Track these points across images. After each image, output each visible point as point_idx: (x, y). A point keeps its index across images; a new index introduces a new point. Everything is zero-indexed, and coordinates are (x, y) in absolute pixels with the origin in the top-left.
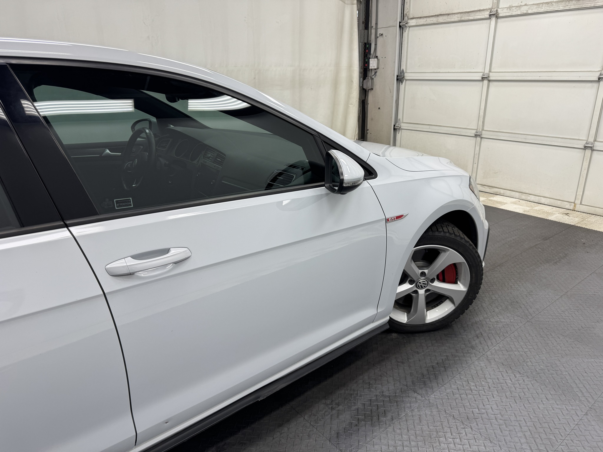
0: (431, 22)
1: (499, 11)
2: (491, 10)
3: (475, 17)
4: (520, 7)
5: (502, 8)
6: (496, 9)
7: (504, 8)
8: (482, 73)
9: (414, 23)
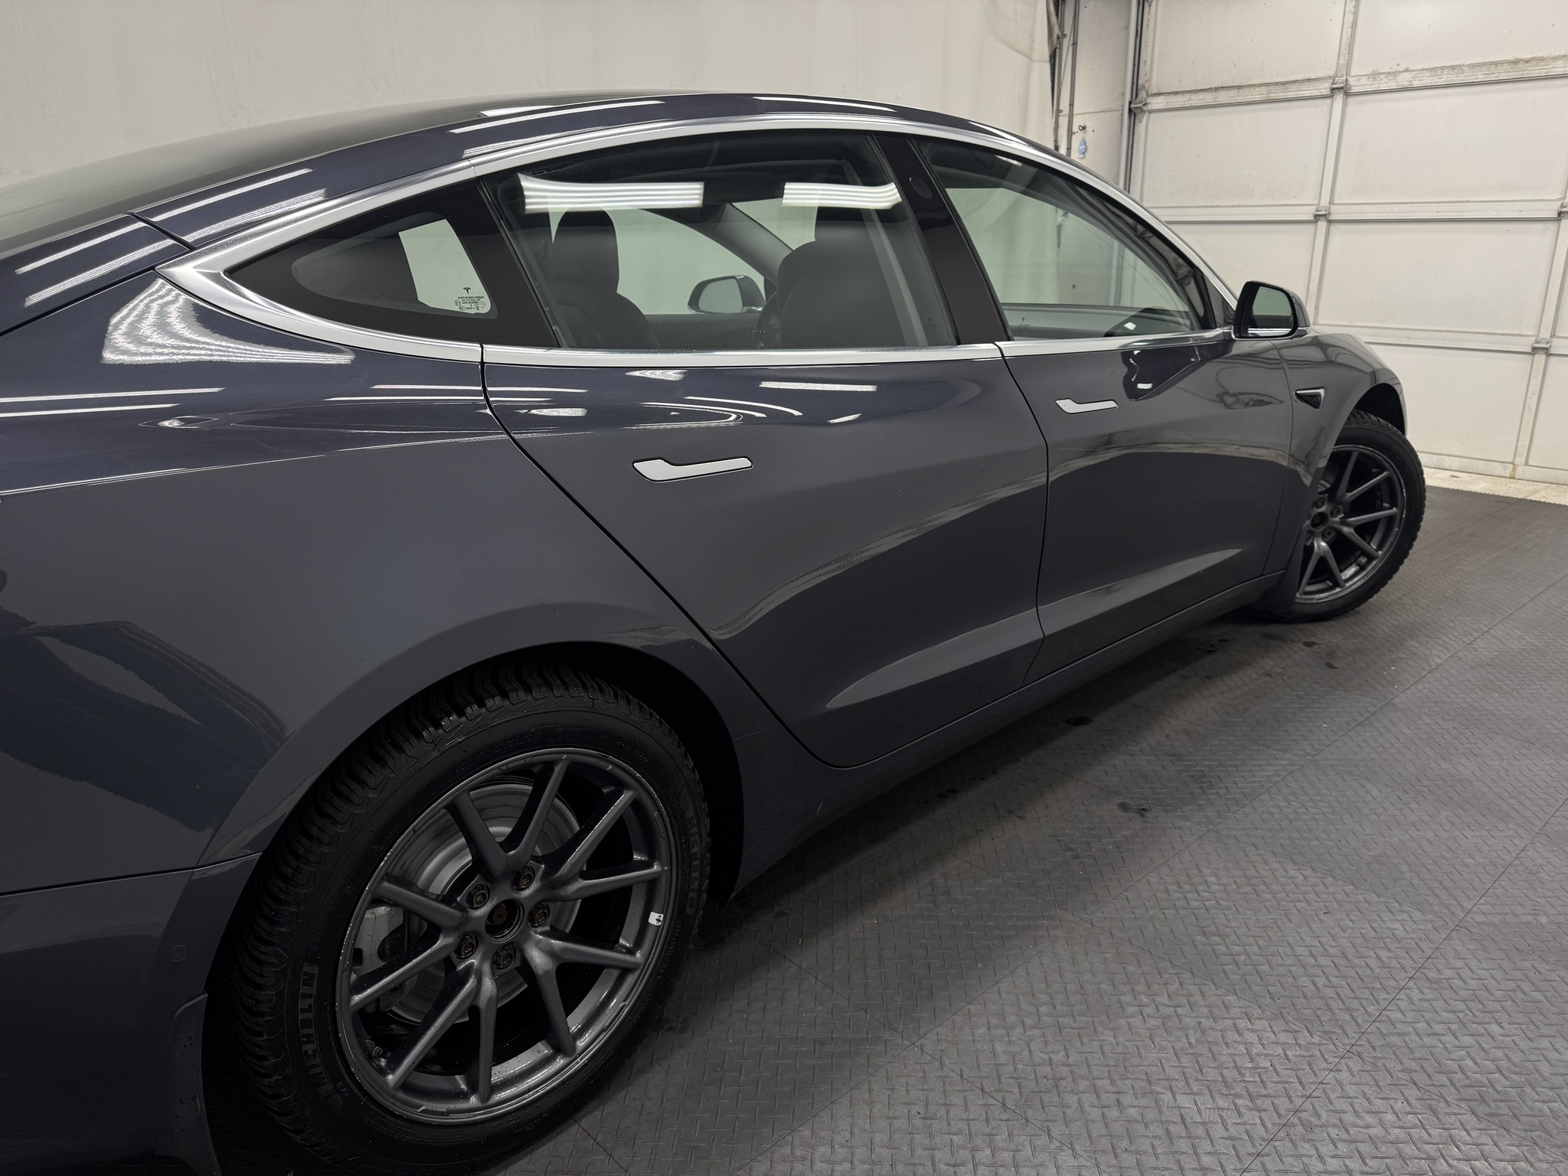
0: (1201, 101)
1: (1352, 81)
2: (1334, 80)
3: (1299, 93)
4: (1395, 73)
5: (1356, 76)
6: (1345, 78)
7: (1360, 76)
8: (1315, 207)
9: (1162, 105)
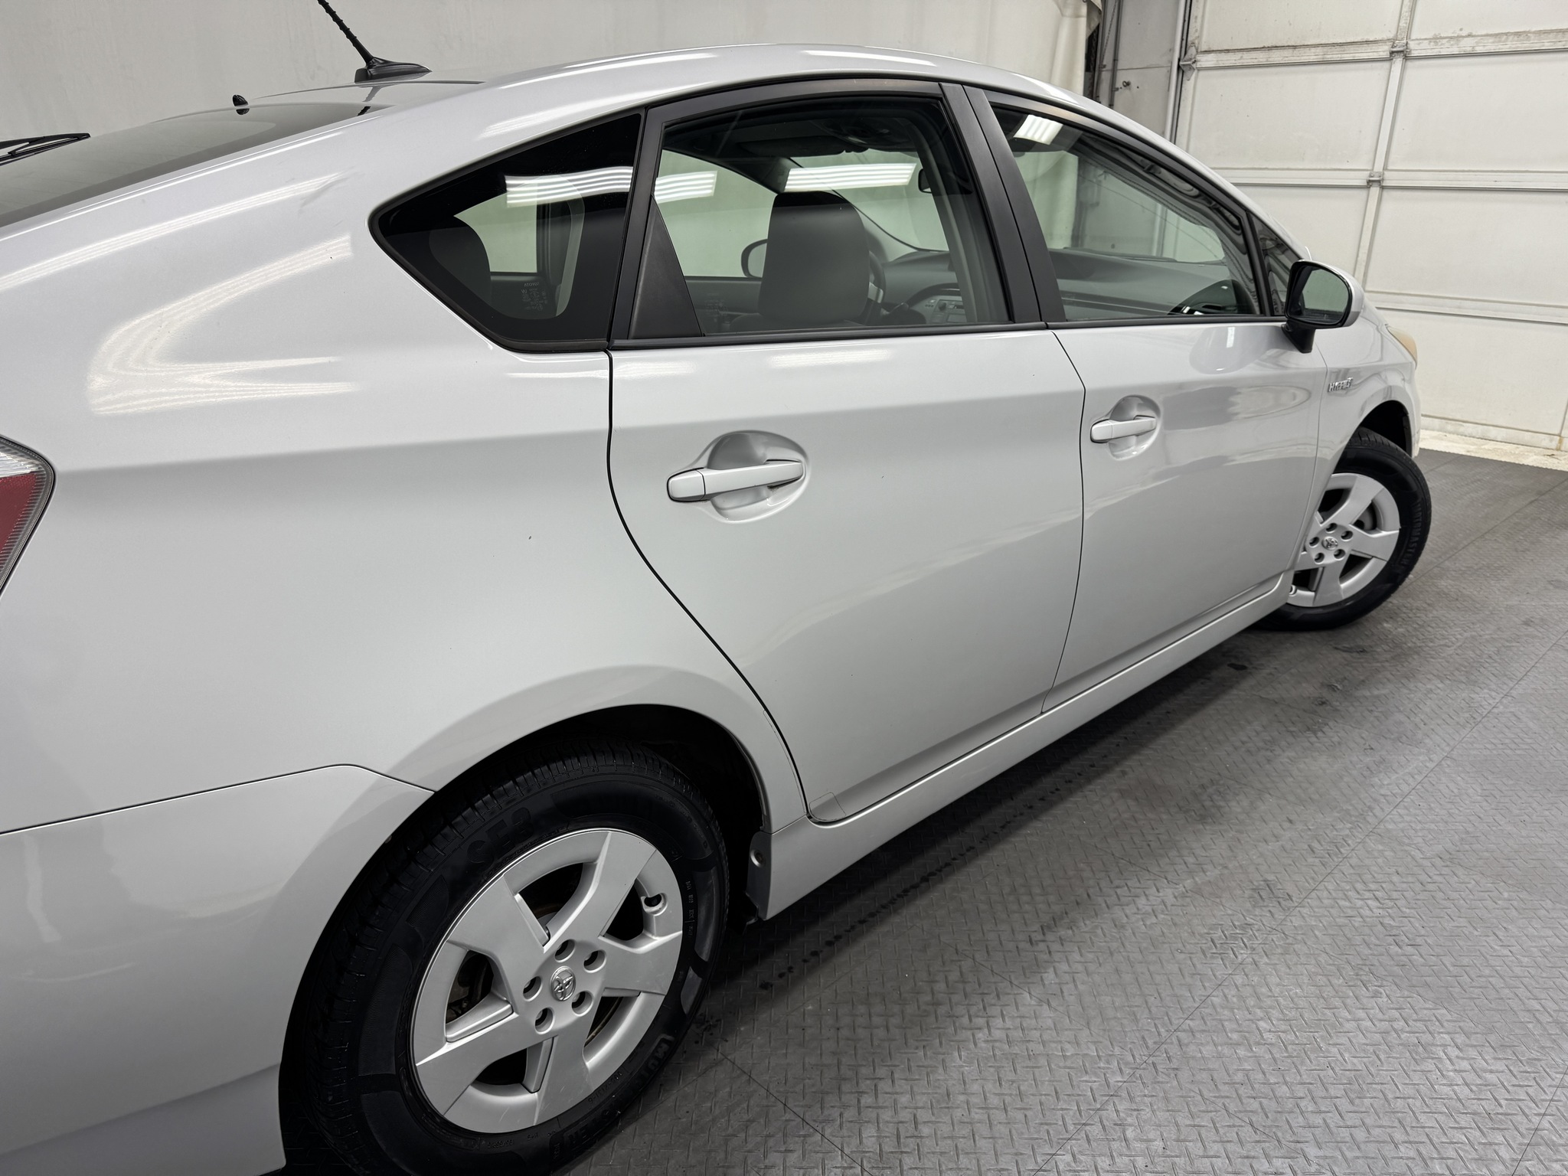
0: (1253, 60)
1: (1412, 45)
2: (1394, 43)
3: (1357, 55)
4: (1459, 37)
5: (1417, 39)
6: (1405, 41)
7: (1420, 39)
8: (1369, 172)
9: (1213, 62)
